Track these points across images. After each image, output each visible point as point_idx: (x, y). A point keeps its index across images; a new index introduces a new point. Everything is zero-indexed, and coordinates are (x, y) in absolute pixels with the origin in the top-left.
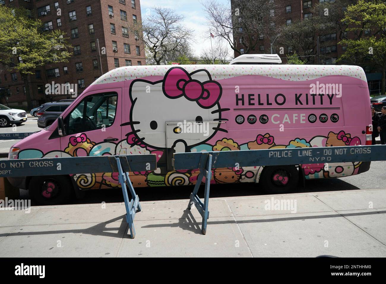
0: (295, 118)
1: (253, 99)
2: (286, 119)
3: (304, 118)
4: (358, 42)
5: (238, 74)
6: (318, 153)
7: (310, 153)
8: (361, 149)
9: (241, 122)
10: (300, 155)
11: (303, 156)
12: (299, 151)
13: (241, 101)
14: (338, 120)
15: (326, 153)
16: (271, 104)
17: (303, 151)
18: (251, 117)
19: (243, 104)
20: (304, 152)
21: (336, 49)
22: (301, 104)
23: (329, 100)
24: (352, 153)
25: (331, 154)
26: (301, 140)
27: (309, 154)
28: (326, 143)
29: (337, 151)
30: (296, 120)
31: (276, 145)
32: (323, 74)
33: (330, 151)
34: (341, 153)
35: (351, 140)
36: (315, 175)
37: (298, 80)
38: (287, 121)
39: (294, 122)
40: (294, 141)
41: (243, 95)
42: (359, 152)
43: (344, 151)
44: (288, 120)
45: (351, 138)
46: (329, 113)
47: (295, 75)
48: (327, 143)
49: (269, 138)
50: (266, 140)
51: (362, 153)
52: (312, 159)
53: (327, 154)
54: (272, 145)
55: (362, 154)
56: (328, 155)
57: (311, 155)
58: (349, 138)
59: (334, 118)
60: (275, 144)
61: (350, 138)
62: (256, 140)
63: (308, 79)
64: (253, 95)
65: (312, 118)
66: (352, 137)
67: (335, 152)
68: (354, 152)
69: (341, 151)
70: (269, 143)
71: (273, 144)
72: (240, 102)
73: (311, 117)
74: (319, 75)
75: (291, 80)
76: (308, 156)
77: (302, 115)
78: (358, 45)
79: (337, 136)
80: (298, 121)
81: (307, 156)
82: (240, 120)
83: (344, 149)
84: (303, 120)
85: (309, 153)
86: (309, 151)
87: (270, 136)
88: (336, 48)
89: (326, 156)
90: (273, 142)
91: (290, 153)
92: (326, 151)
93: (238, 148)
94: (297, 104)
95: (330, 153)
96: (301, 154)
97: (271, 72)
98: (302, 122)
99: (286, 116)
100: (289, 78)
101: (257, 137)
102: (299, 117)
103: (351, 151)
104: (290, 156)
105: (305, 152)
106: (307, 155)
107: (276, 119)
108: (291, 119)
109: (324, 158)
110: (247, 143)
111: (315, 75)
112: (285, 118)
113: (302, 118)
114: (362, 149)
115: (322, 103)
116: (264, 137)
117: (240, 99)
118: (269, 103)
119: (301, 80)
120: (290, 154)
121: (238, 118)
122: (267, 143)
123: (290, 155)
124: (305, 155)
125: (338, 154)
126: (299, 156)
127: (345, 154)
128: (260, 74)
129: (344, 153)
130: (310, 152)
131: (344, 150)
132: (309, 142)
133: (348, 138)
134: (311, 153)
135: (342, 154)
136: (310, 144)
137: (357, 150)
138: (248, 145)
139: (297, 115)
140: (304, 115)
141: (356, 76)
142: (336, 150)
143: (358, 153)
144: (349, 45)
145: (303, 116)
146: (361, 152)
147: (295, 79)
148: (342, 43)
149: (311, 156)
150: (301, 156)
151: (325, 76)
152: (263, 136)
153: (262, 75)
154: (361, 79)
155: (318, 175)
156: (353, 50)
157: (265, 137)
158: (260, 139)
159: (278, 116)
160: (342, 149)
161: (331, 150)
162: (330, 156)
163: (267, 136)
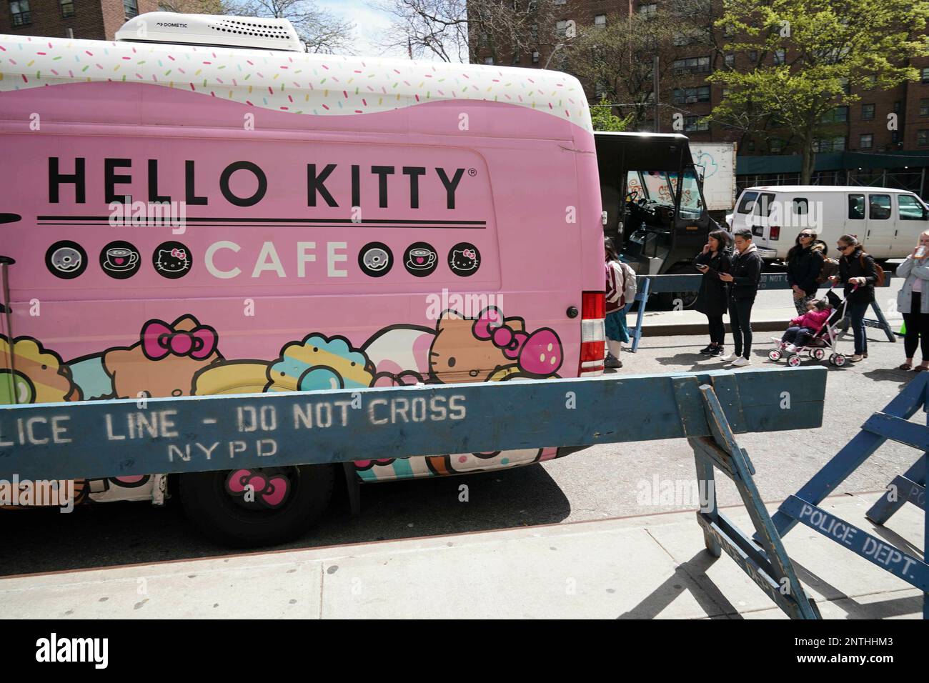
0: (302, 259)
1: (127, 179)
2: (269, 260)
3: (343, 258)
4: (750, 78)
5: (61, 74)
6: (207, 421)
7: (165, 424)
8: (419, 404)
9: (71, 268)
10: (115, 433)
11: (132, 437)
12: (109, 418)
13: (73, 186)
14: (478, 266)
15: (247, 423)
16: (203, 201)
17: (130, 416)
18: (116, 253)
19: (80, 198)
20: (135, 419)
21: (710, 94)
22: (332, 203)
23: (445, 192)
24: (380, 422)
25: (273, 427)
26: (328, 340)
27: (163, 429)
28: (431, 353)
29: (305, 411)
30: (308, 264)
31: (227, 359)
32: (422, 94)
33: (268, 413)
34: (324, 420)
35: (526, 341)
36: (394, 467)
37: (322, 112)
38: (269, 267)
39: (301, 273)
40: (302, 344)
41: (80, 163)
42: (409, 414)
43: (337, 411)
44: (277, 267)
45: (526, 334)
46: (443, 241)
47: (310, 92)
48: (433, 351)
49: (196, 334)
50: (181, 343)
51: (424, 418)
52: (183, 450)
53: (253, 428)
54: (208, 362)
55: (425, 422)
56: (259, 433)
57: (175, 434)
58: (518, 332)
59: (460, 258)
60: (220, 356)
61: (523, 332)
62: (142, 342)
63: (362, 108)
64: (127, 163)
65: (375, 259)
66: (529, 330)
67: (296, 418)
68: (390, 417)
69: (324, 410)
70: (194, 353)
71: (215, 356)
72: (67, 190)
73: (370, 255)
74: (408, 97)
75: (293, 109)
76: (160, 438)
77: (331, 246)
78: (750, 84)
79: (473, 328)
80: (317, 268)
81: (154, 440)
82: (68, 260)
83: (337, 404)
84: (338, 266)
85: (161, 426)
86: (163, 414)
87: (199, 327)
88: (707, 92)
89: (251, 438)
90: (214, 349)
91: (61, 424)
92: (247, 415)
93: (60, 372)
94: (312, 202)
95: (269, 423)
96: (120, 427)
97: (210, 74)
98: (332, 272)
99: (268, 248)
100: (286, 103)
101: (143, 331)
102: (321, 252)
103: (372, 410)
104: (63, 441)
105: (142, 419)
106: (153, 432)
107: (223, 260)
108: (289, 260)
109: (240, 447)
110: (102, 355)
111: (391, 96)
112: (262, 257)
113: (332, 258)
114: (422, 400)
115: (415, 204)
116: (174, 331)
117: (67, 179)
118: (197, 194)
119: (335, 111)
120: (64, 430)
121: (60, 255)
122: (189, 354)
123: (61, 435)
124: (141, 436)
125: (309, 425)
126: (111, 436)
127: (344, 424)
128: (163, 79)
129: (341, 421)
130: (169, 418)
131: (340, 407)
132: (362, 350)
133: (513, 333)
134: (172, 424)
135: (328, 425)
136: (366, 356)
137: (400, 405)
138: (103, 361)
139: (312, 245)
140: (343, 245)
141: (551, 107)
142: (297, 410)
143: (407, 421)
144: (731, 83)
145: (338, 252)
146: (419, 415)
147: (311, 109)
148: (715, 79)
149: (173, 438)
150: (122, 437)
151: (429, 101)
152: (171, 327)
153: (172, 83)
154: (571, 119)
155: (409, 466)
156: (738, 97)
157: (176, 328)
158: (160, 341)
159: (235, 248)
160: (327, 405)
161: (271, 407)
162: (269, 434)
163: (188, 325)
